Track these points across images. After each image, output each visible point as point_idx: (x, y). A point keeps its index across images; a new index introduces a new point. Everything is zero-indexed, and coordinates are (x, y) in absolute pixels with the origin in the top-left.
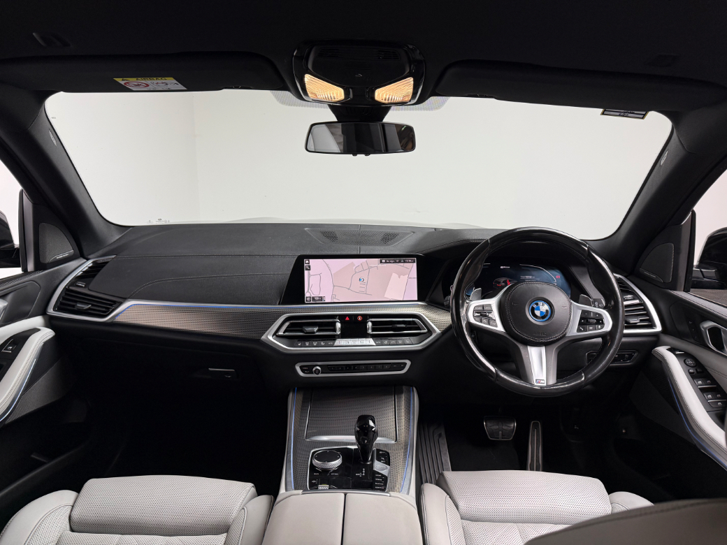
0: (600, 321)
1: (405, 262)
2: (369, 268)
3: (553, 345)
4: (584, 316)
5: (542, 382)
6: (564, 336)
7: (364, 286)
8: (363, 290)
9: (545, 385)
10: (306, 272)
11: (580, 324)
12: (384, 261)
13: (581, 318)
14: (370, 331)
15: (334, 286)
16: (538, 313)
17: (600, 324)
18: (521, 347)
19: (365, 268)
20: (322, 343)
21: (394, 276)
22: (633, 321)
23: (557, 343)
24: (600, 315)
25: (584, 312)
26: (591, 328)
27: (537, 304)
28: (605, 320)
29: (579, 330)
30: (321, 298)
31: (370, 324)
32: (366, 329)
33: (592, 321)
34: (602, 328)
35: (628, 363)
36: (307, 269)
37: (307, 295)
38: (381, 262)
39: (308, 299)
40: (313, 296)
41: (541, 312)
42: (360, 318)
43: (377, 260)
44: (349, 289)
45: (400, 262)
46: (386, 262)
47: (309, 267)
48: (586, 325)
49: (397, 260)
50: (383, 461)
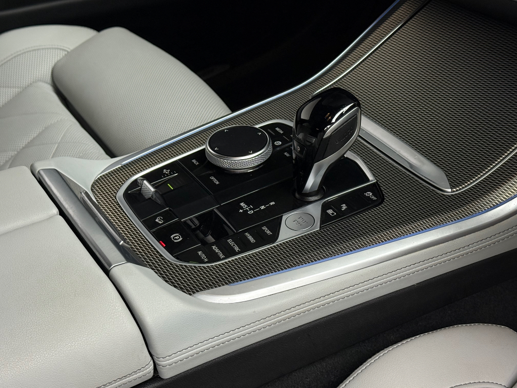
50: (330, 212)
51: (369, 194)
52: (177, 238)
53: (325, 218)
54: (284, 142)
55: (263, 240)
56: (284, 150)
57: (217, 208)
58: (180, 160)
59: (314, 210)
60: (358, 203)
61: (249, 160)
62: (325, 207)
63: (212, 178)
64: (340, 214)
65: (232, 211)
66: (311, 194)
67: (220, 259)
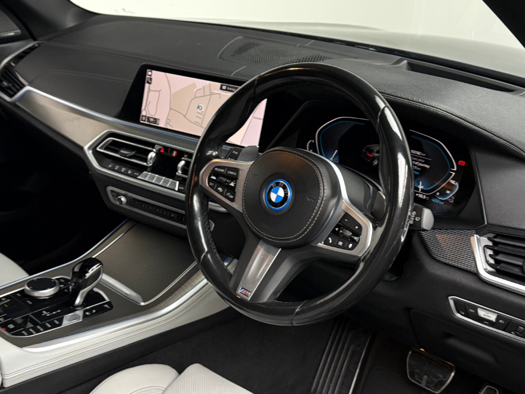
2: (211, 94)
3: (290, 251)
4: (342, 222)
5: (247, 293)
6: (307, 243)
7: (201, 116)
8: (199, 121)
9: (249, 298)
10: (147, 85)
12: (224, 87)
14: (179, 173)
15: (171, 109)
19: (208, 93)
20: (130, 172)
24: (360, 227)
25: (346, 216)
26: (340, 243)
28: (361, 239)
30: (156, 120)
31: (182, 164)
32: (177, 168)
33: (347, 232)
34: (353, 248)
36: (148, 82)
37: (143, 113)
39: (144, 118)
40: (148, 115)
41: (278, 197)
42: (174, 154)
44: (185, 116)
46: (227, 89)
47: (151, 79)
50: (87, 313)
51: (106, 306)
52: (11, 326)
53: (85, 316)
54: (65, 285)
55: (54, 326)
56: (65, 289)
57: (31, 314)
58: (11, 294)
59: (80, 313)
60: (101, 309)
61: (48, 292)
62: (85, 311)
63: (28, 301)
64: (92, 314)
65: (39, 315)
66: (78, 306)
67: (33, 334)
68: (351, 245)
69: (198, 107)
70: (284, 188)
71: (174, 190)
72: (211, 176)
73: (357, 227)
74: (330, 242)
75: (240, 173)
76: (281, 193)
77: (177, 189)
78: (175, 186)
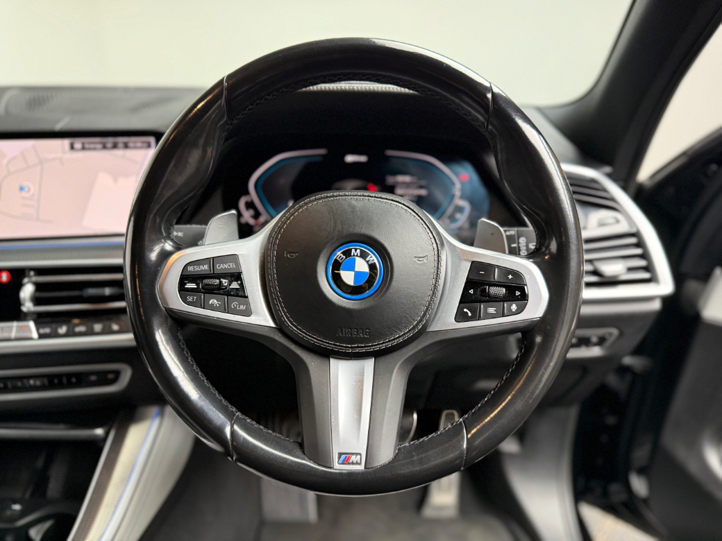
0: (516, 291)
1: (126, 146)
2: (43, 162)
3: (395, 355)
4: (476, 278)
5: (353, 458)
6: (422, 332)
7: (32, 202)
8: (31, 211)
9: (361, 468)
11: (465, 299)
12: (78, 145)
13: (469, 283)
14: (28, 306)
16: (348, 277)
17: (515, 299)
18: (312, 362)
19: (31, 161)
21: (104, 180)
22: (610, 269)
23: (405, 350)
24: (517, 275)
25: (476, 267)
26: (492, 310)
27: (347, 253)
28: (529, 289)
29: (461, 316)
31: (27, 291)
32: (18, 303)
33: (494, 290)
34: (519, 311)
35: (595, 352)
38: (72, 147)
41: (358, 275)
42: (5, 278)
43: (66, 142)
45: (115, 146)
46: (83, 148)
48: (481, 302)
49: (110, 141)
68: (514, 307)
69: (22, 189)
70: (363, 255)
71: (31, 339)
72: (185, 284)
73: (510, 277)
74: (470, 314)
75: (241, 260)
76: (362, 266)
77: (35, 335)
78: (30, 331)
